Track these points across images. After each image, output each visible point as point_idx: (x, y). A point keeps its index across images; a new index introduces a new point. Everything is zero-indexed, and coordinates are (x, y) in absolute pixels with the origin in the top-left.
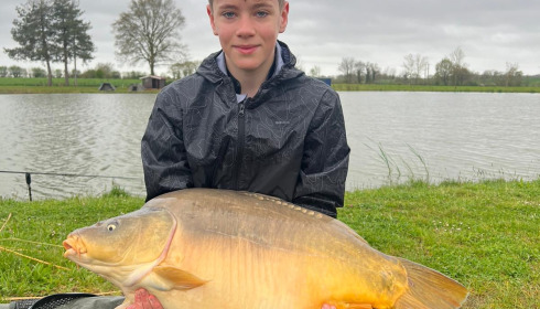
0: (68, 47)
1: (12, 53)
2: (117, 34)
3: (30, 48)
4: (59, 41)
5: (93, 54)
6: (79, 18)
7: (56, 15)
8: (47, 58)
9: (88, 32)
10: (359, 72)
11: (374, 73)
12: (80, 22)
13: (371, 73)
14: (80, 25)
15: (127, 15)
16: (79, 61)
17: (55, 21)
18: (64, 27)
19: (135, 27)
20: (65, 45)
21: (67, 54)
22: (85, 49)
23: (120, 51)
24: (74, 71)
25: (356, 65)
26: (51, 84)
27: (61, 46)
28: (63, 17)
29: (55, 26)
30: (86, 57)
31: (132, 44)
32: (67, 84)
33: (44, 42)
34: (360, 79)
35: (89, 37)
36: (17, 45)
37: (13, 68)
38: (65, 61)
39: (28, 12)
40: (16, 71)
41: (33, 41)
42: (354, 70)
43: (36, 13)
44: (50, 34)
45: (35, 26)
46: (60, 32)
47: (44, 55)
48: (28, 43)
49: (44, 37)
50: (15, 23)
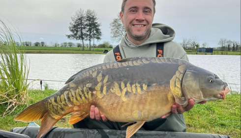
0: (91, 34)
1: (69, 37)
2: (112, 28)
3: (76, 34)
4: (87, 31)
5: (101, 37)
6: (96, 21)
7: (87, 20)
8: (83, 39)
9: (100, 28)
10: (229, 46)
11: (237, 46)
12: (97, 23)
13: (236, 46)
14: (97, 24)
15: (116, 20)
16: (96, 40)
17: (86, 23)
18: (90, 25)
19: (119, 25)
20: (90, 33)
21: (91, 37)
22: (98, 35)
23: (113, 36)
24: (94, 44)
25: (227, 42)
26: (83, 50)
27: (89, 33)
28: (89, 21)
29: (87, 25)
30: (98, 38)
31: (118, 33)
32: (90, 50)
33: (82, 32)
34: (229, 49)
35: (100, 30)
36: (71, 33)
37: (69, 43)
38: (90, 40)
39: (76, 19)
40: (70, 44)
41: (77, 31)
42: (226, 45)
43: (79, 19)
44: (84, 28)
45: (78, 25)
46: (88, 27)
47: (81, 37)
48: (75, 32)
49: (82, 30)
50: (70, 24)
